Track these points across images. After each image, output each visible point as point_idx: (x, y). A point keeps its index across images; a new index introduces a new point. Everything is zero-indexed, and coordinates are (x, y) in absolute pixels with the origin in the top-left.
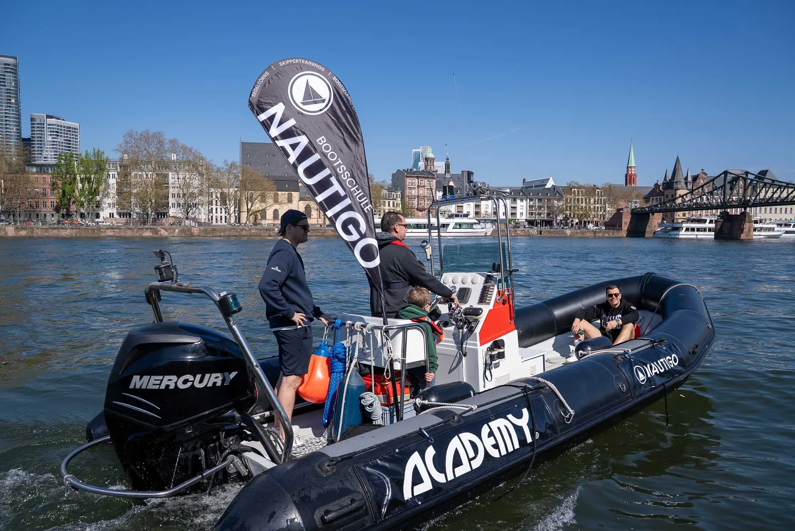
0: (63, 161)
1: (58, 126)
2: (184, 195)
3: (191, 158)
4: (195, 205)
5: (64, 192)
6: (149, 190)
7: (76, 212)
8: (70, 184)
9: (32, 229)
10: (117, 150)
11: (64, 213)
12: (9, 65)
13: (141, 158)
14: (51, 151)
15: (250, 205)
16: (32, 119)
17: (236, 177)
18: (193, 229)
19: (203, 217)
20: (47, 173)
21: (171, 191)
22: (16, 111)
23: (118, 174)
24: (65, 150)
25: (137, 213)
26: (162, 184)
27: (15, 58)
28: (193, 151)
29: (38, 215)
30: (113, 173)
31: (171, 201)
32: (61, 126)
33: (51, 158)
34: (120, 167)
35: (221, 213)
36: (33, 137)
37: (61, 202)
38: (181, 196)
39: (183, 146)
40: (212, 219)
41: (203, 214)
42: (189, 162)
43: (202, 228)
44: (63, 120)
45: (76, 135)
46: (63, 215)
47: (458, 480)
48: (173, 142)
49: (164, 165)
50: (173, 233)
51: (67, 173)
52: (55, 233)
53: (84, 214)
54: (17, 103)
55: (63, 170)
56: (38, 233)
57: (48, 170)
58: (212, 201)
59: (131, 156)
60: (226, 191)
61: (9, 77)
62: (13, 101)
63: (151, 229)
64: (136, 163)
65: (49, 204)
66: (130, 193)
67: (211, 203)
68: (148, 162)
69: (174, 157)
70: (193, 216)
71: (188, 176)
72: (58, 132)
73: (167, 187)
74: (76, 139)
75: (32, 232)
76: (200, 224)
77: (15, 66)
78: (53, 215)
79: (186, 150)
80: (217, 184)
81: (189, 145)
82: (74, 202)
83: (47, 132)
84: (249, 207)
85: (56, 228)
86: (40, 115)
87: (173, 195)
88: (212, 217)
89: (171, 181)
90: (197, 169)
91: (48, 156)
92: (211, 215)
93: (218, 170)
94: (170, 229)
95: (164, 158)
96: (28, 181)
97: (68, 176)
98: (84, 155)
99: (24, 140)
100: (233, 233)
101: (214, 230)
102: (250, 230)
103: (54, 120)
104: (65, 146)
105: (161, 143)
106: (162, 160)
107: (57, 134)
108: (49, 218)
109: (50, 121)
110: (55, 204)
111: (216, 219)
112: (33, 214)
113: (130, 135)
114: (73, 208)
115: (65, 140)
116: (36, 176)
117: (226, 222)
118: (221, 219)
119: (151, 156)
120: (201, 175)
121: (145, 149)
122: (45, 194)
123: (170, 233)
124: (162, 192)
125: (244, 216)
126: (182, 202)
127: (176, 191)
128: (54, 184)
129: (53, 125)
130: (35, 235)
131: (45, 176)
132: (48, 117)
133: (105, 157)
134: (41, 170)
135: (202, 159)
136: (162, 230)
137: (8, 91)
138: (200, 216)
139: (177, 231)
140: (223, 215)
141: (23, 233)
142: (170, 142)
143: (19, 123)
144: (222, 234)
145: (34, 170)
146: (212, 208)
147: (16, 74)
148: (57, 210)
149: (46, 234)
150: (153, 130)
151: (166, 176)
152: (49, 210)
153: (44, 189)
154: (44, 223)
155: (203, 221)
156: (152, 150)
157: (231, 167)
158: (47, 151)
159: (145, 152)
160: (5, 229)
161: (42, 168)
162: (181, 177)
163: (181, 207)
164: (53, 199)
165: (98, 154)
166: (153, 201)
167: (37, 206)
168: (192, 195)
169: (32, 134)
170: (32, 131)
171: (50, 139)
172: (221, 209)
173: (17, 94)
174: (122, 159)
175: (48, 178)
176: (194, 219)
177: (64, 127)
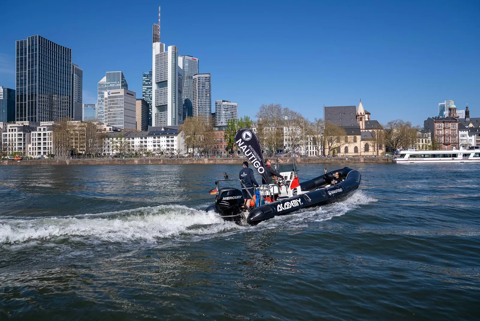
0: (230, 124)
1: (228, 105)
2: (292, 139)
3: (296, 118)
4: (298, 145)
5: (230, 140)
6: (273, 137)
7: (236, 150)
8: (233, 136)
9: (215, 159)
10: (256, 116)
11: (230, 151)
12: (207, 78)
13: (269, 120)
14: (224, 119)
15: (330, 144)
16: (216, 103)
17: (322, 128)
18: (297, 159)
19: (303, 152)
20: (223, 130)
21: (285, 137)
22: (209, 100)
23: (257, 129)
24: (231, 118)
25: (266, 151)
26: (280, 134)
27: (210, 74)
28: (297, 114)
29: (218, 152)
30: (254, 128)
31: (285, 143)
32: (229, 106)
33: (224, 122)
34: (258, 125)
35: (313, 149)
36: (216, 112)
37: (229, 145)
38: (291, 140)
39: (291, 111)
40: (308, 153)
41: (303, 150)
42: (295, 120)
43: (302, 159)
44: (230, 102)
45: (236, 110)
46: (230, 152)
47: (287, 210)
48: (286, 109)
49: (281, 123)
50: (286, 161)
51: (232, 130)
52: (225, 162)
53: (240, 151)
54: (210, 96)
55: (230, 128)
56: (218, 162)
57: (223, 129)
58: (308, 143)
59: (263, 118)
60: (316, 136)
61: (207, 83)
62: (208, 95)
63: (274, 159)
64: (266, 123)
65: (223, 147)
66: (263, 140)
67: (307, 144)
68: (273, 122)
69: (286, 118)
70: (297, 152)
71: (294, 129)
72: (227, 109)
73: (283, 135)
74: (236, 111)
75: (216, 162)
76: (301, 156)
77: (210, 78)
78: (225, 152)
79: (293, 113)
80: (310, 132)
81: (294, 111)
82: (235, 145)
83: (222, 109)
84: (330, 145)
85: (226, 159)
86: (219, 101)
87: (286, 140)
88: (308, 152)
89: (285, 132)
90: (299, 124)
91: (223, 121)
92: (307, 151)
93: (312, 124)
94: (284, 159)
95: (281, 119)
96: (214, 135)
97: (232, 131)
98: (240, 120)
99: (212, 114)
100: (320, 161)
101: (309, 159)
102: (331, 159)
103: (226, 102)
104: (231, 116)
105: (279, 111)
106: (280, 120)
107: (227, 110)
108: (223, 154)
109: (224, 103)
110: (226, 147)
111: (310, 153)
112: (216, 152)
113: (263, 107)
114: (234, 148)
115: (231, 113)
116: (217, 132)
117: (316, 155)
118: (313, 153)
119: (274, 118)
120: (302, 127)
121: (271, 114)
122: (221, 142)
123: (284, 162)
124: (280, 138)
125: (327, 151)
126: (291, 143)
127: (288, 137)
128: (226, 136)
129: (225, 105)
130: (217, 163)
131: (221, 132)
132: (224, 101)
133: (250, 120)
134: (220, 129)
135: (302, 118)
136: (280, 160)
137: (206, 91)
138: (301, 151)
139: (288, 160)
140: (314, 150)
141: (211, 162)
142: (284, 109)
143: (211, 105)
144: (314, 162)
145: (217, 129)
146: (308, 147)
147: (210, 81)
148: (227, 149)
149: (222, 162)
150: (275, 104)
151: (282, 129)
152: (222, 150)
153: (221, 139)
154: (221, 156)
155: (303, 155)
156: (275, 115)
157: (319, 122)
158: (222, 119)
159: (271, 116)
160: (204, 160)
161: (220, 128)
162: (290, 129)
163: (290, 146)
164: (225, 144)
165: (247, 119)
166: (275, 143)
167: (218, 148)
168: (297, 140)
169: (216, 111)
170: (216, 109)
171: (224, 112)
172: (313, 147)
173: (210, 91)
174: (259, 121)
175: (223, 133)
176: (298, 153)
177: (230, 106)
